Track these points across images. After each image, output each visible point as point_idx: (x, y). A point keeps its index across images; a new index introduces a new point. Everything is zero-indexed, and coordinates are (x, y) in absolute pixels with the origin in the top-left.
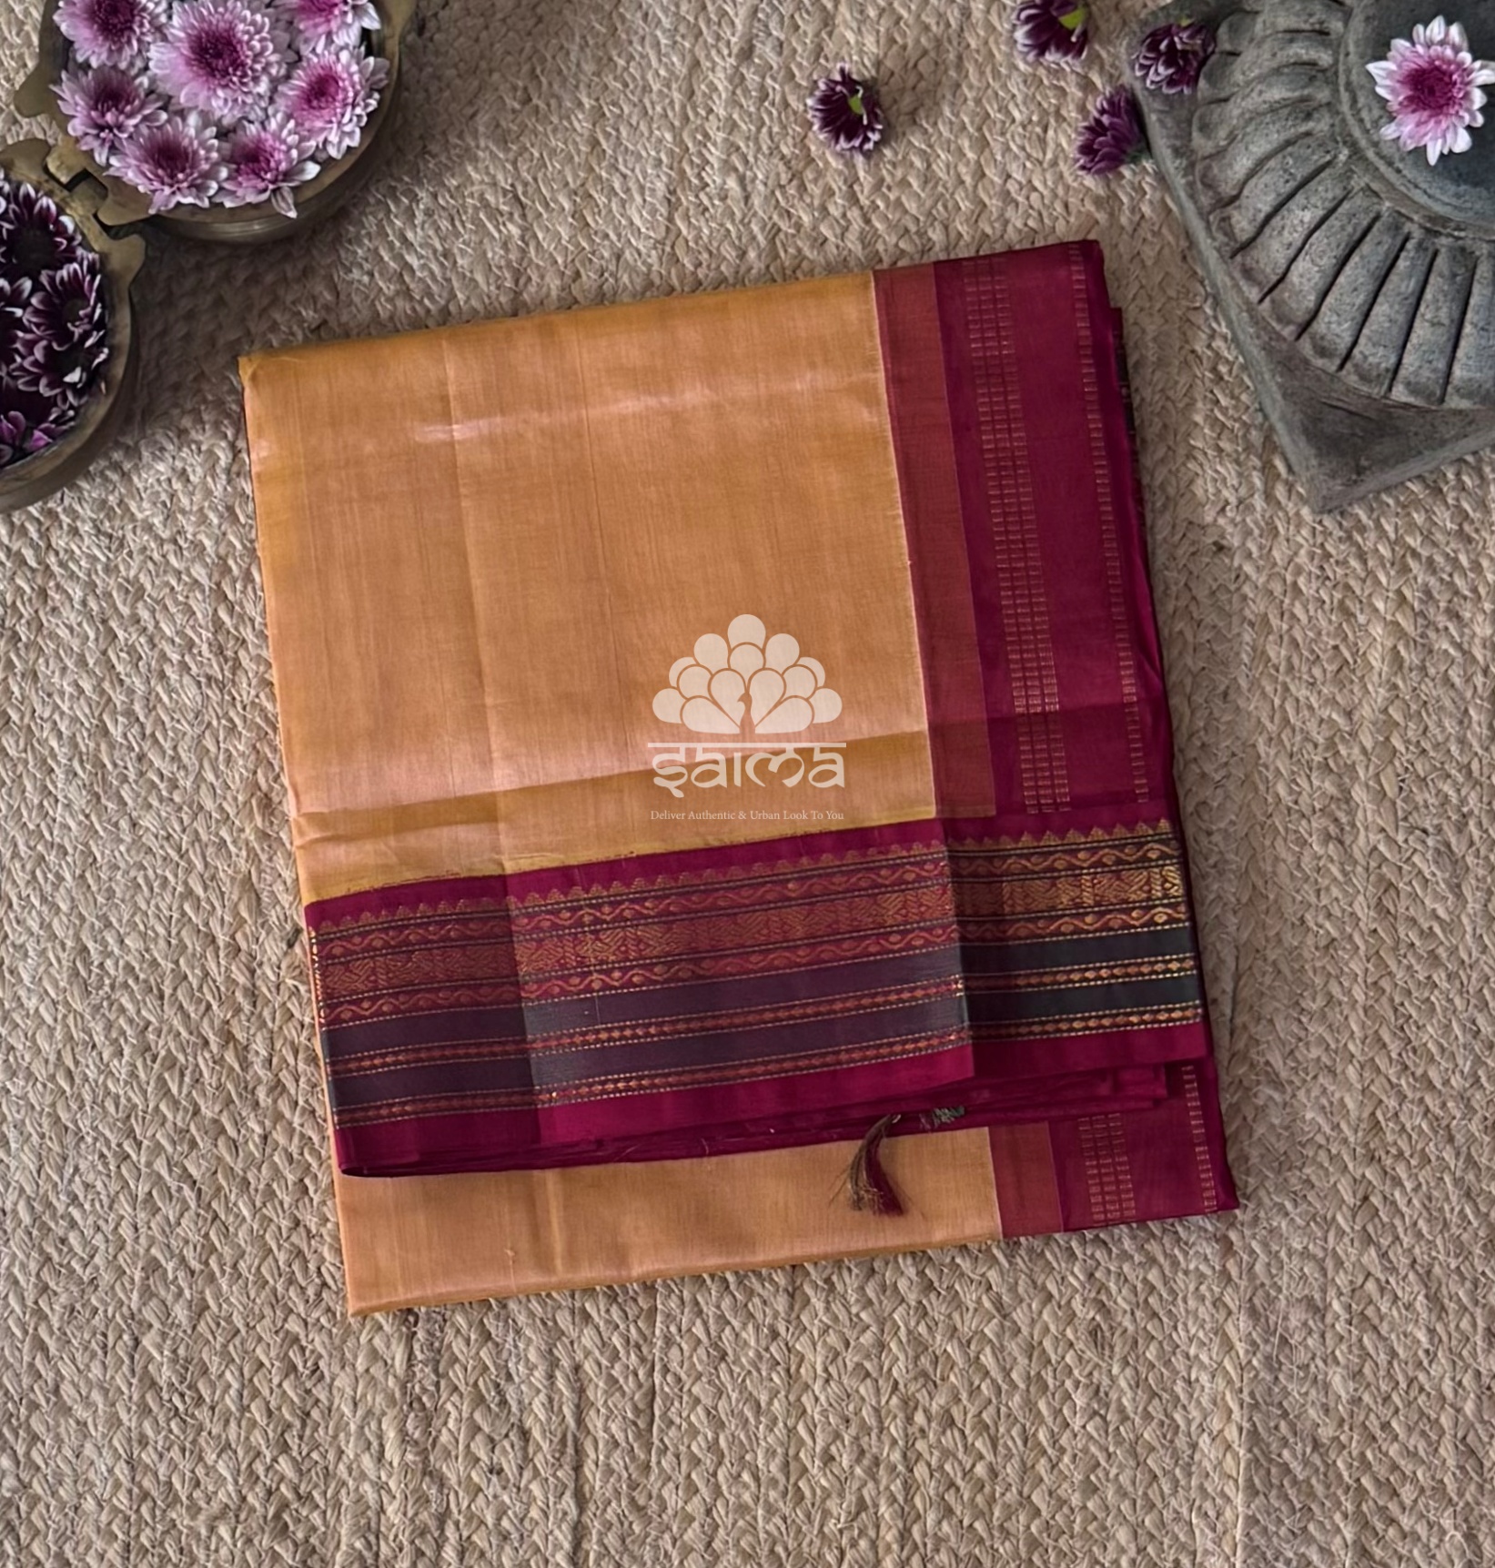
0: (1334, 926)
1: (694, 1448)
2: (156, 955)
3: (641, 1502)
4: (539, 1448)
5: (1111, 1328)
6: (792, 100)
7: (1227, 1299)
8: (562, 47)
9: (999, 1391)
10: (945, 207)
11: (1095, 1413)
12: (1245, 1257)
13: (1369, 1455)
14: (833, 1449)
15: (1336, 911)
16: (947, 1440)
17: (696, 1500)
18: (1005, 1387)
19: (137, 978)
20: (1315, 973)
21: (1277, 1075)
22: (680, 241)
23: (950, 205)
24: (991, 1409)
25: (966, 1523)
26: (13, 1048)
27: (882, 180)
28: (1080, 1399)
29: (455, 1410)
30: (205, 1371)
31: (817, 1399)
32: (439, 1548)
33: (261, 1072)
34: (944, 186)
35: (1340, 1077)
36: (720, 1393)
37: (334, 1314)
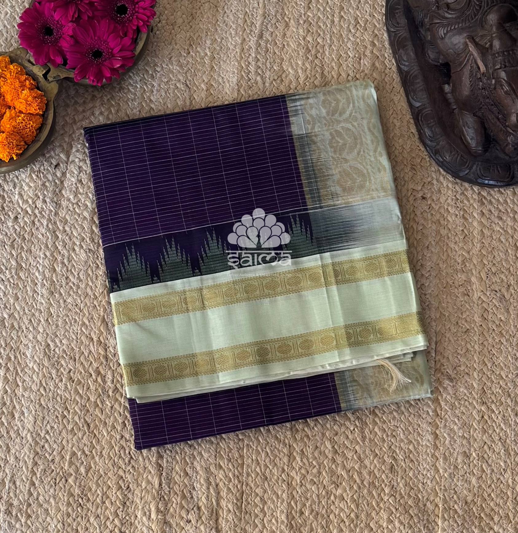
5: (397, 465)
6: (276, 51)
7: (437, 454)
8: (199, 36)
9: (359, 488)
11: (392, 495)
12: (442, 439)
15: (468, 320)
21: (450, 376)
28: (387, 490)
29: (176, 500)
30: (90, 490)
31: (297, 492)
33: (110, 385)
35: (471, 376)
37: (135, 468)
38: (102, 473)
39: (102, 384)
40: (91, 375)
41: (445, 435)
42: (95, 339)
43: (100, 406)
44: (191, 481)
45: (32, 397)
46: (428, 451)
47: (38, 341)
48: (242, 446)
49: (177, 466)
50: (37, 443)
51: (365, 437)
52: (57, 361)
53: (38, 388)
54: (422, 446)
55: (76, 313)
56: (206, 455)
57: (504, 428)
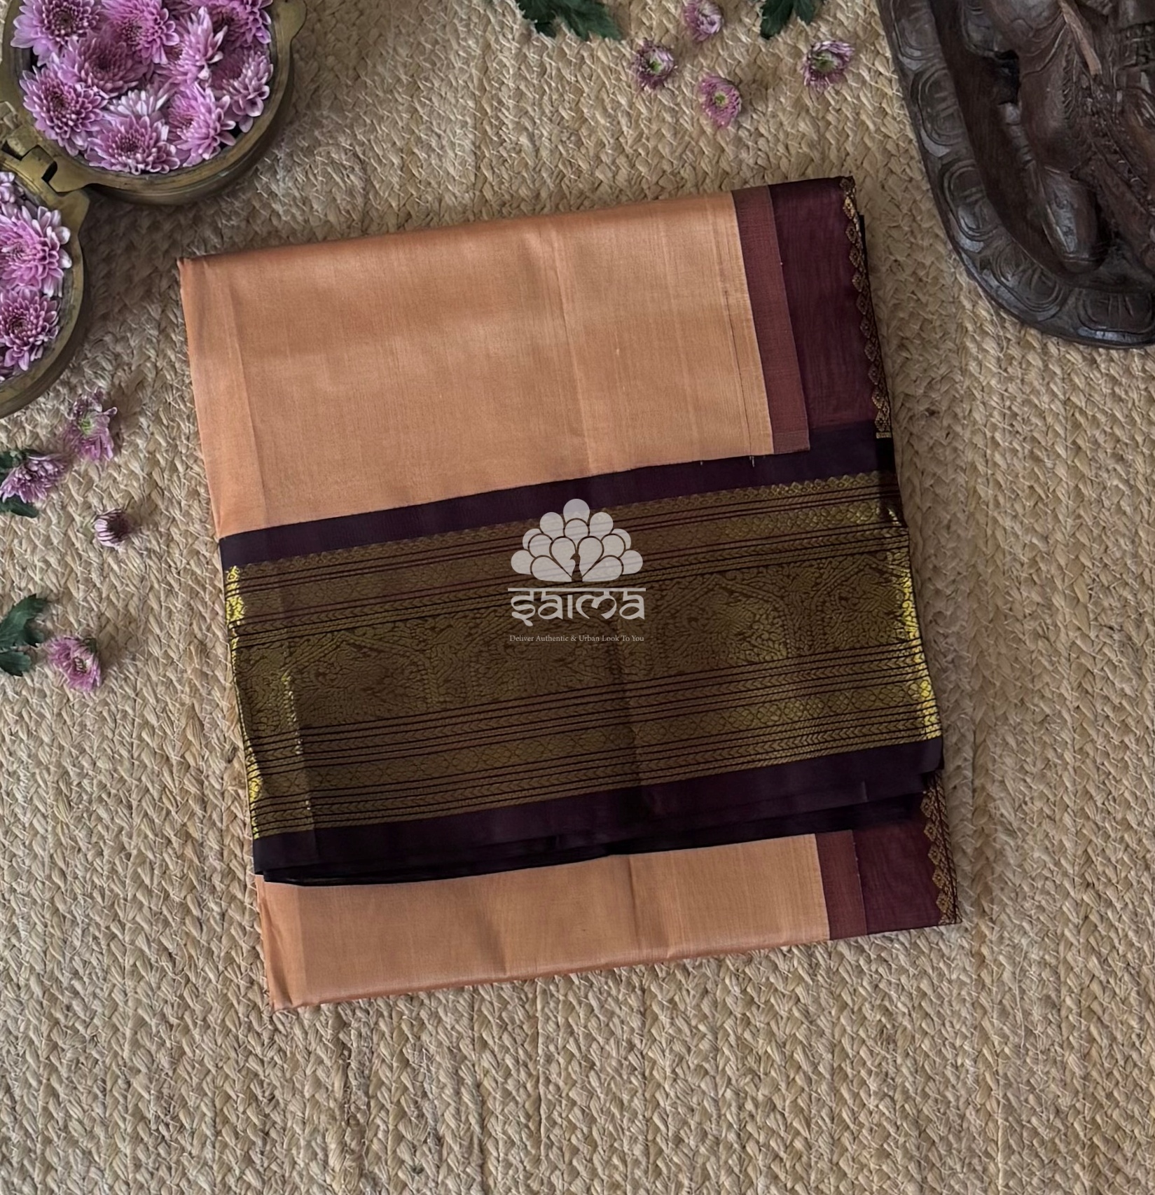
38: (210, 1065)
39: (196, 860)
40: (169, 842)
41: (1001, 958)
42: (174, 759)
43: (196, 912)
44: (415, 1078)
45: (33, 892)
46: (963, 993)
47: (39, 763)
48: (530, 996)
49: (382, 1044)
50: (53, 999)
51: (818, 964)
52: (87, 811)
53: (47, 872)
54: (950, 982)
55: (126, 697)
56: (448, 1020)
57: (1135, 940)
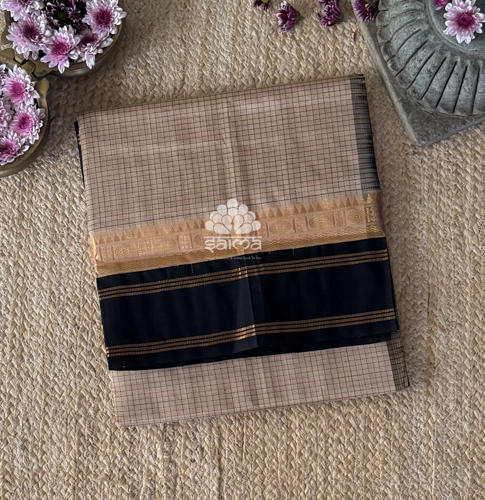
0: (461, 277)
1: (257, 452)
2: (77, 293)
3: (240, 470)
4: (207, 453)
10: (324, 40)
13: (475, 450)
14: (302, 451)
16: (339, 448)
17: (258, 469)
18: (357, 430)
19: (71, 302)
20: (454, 292)
22: (237, 53)
23: (325, 39)
24: (353, 437)
25: (345, 475)
26: (32, 325)
27: (303, 31)
32: (175, 486)
34: (324, 33)
36: (265, 433)
